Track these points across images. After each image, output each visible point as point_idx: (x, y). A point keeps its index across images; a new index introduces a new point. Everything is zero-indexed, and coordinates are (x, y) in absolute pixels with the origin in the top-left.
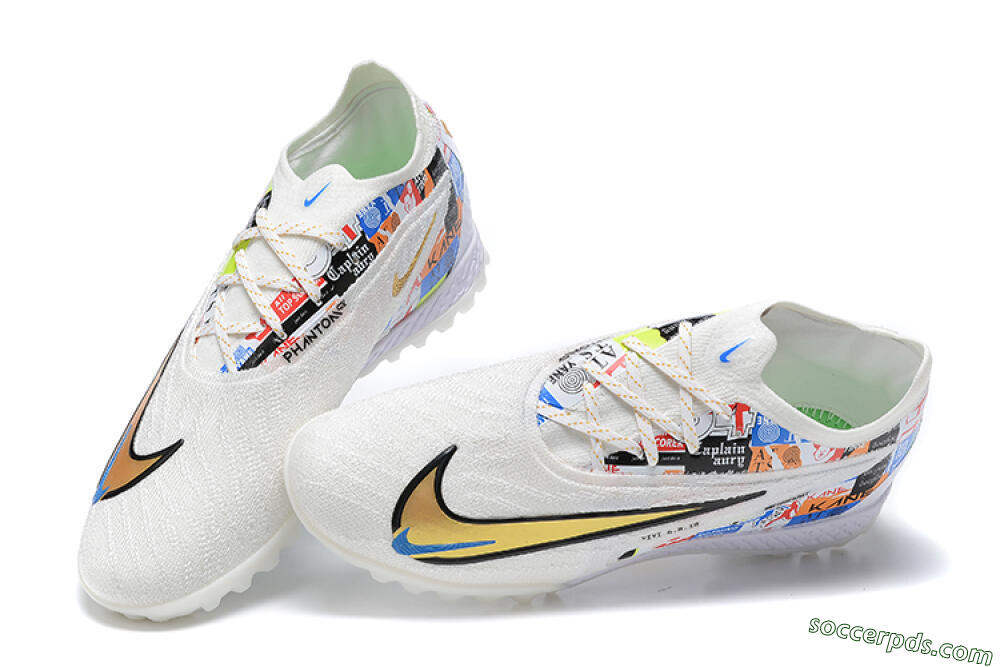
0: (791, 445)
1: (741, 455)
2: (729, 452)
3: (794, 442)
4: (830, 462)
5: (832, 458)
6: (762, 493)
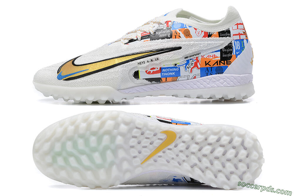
0: (186, 28)
1: (169, 33)
2: (164, 32)
3: (186, 27)
4: (204, 38)
5: (204, 37)
6: (180, 48)
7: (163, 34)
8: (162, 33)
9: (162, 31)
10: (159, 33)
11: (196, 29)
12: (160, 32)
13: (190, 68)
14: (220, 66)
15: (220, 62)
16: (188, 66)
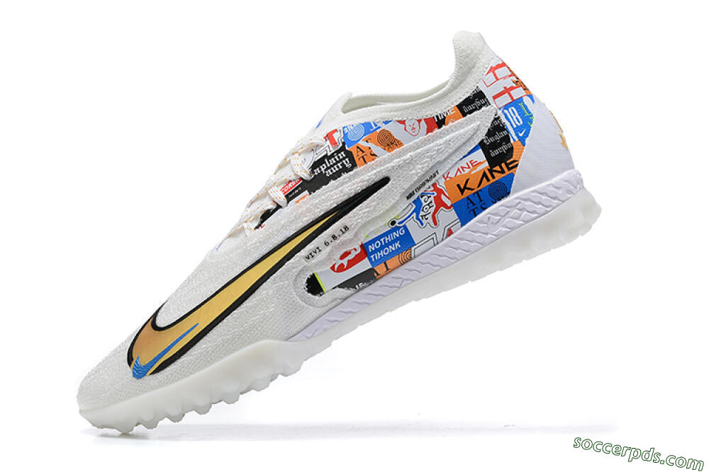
0: (378, 131)
1: (344, 158)
2: (334, 162)
3: (379, 127)
4: (429, 134)
5: (429, 130)
6: (385, 181)
7: (332, 166)
8: (329, 165)
9: (326, 160)
10: (323, 170)
11: (403, 122)
12: (324, 165)
13: (430, 217)
14: (494, 180)
15: (491, 171)
16: (422, 213)
